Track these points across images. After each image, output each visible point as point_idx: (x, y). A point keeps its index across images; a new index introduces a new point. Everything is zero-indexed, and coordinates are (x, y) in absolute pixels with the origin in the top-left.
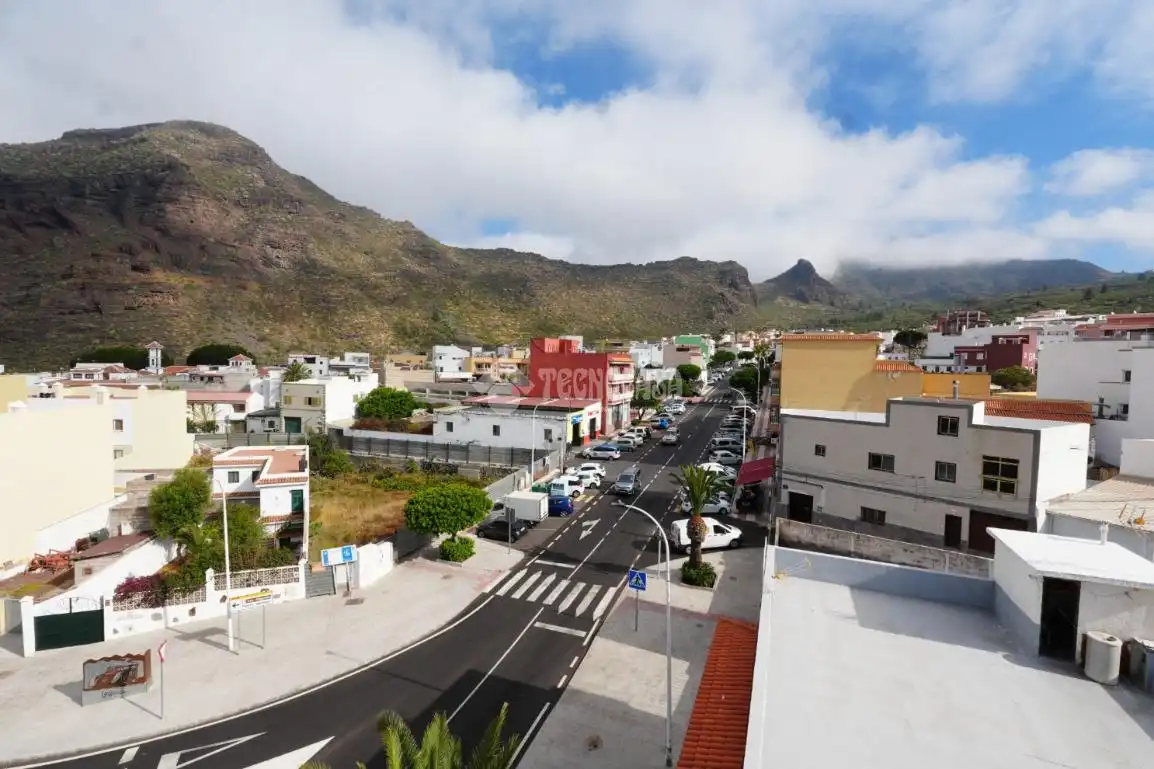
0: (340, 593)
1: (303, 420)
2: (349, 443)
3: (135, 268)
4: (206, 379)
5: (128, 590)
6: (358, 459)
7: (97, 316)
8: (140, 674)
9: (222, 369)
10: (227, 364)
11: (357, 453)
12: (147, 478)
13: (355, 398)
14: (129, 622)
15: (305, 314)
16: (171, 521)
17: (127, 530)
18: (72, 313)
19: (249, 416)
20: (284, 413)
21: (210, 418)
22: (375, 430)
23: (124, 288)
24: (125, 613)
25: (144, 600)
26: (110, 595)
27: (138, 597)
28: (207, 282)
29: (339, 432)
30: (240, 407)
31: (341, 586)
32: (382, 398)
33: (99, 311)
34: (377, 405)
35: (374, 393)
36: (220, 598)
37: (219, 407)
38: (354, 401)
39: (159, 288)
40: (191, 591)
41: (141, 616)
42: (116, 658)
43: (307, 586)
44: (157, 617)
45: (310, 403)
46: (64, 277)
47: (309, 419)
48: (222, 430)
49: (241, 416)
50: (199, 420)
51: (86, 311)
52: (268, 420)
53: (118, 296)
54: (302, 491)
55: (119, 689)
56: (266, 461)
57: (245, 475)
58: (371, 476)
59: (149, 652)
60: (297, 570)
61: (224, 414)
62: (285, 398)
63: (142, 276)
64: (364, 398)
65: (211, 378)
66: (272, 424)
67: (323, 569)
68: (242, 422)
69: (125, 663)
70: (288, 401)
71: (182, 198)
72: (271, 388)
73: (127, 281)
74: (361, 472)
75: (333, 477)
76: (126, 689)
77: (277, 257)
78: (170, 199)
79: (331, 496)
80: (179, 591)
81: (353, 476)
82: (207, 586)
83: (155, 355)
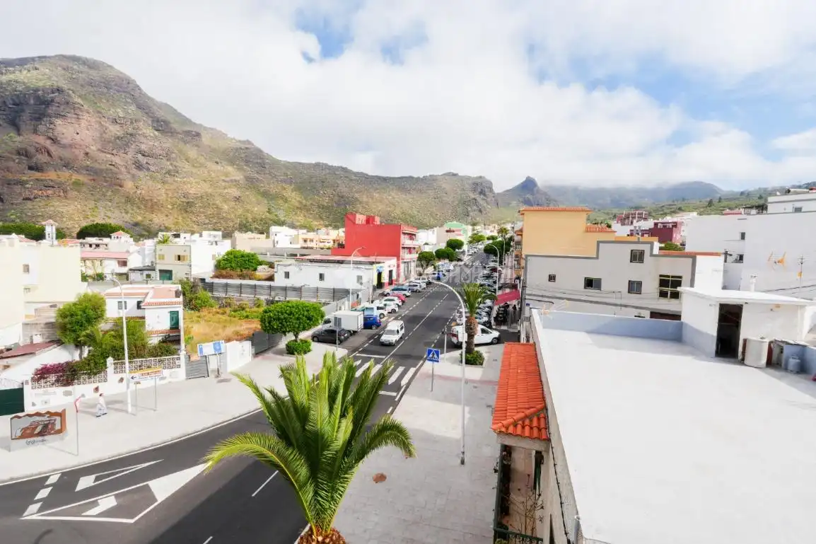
0: (212, 376)
1: (173, 272)
2: (210, 287)
3: (31, 168)
4: (94, 246)
5: (42, 374)
6: (218, 298)
8: (58, 427)
9: (106, 240)
10: (110, 237)
11: (216, 294)
12: (51, 306)
13: (214, 256)
14: (45, 398)
17: (38, 339)
19: (131, 270)
20: (158, 267)
21: (99, 271)
22: (230, 278)
23: (22, 183)
24: (41, 391)
25: (57, 381)
26: (29, 378)
27: (53, 378)
28: (91, 180)
29: (203, 280)
30: (124, 263)
31: (213, 371)
32: (235, 257)
34: (231, 262)
35: (228, 254)
36: (119, 378)
37: (106, 262)
38: (213, 260)
39: (51, 184)
40: (95, 374)
41: (54, 394)
42: (38, 414)
43: (187, 371)
44: (68, 394)
45: (179, 259)
47: (179, 272)
48: (109, 279)
49: (124, 270)
50: (90, 272)
52: (145, 273)
53: (18, 189)
54: (178, 312)
55: (40, 438)
56: (148, 293)
57: (132, 303)
58: (228, 310)
59: (64, 410)
60: (179, 359)
61: (110, 268)
62: (159, 255)
63: (37, 175)
64: (221, 257)
65: (98, 246)
66: (148, 276)
67: (199, 359)
68: (125, 274)
69: (46, 418)
70: (162, 257)
71: (69, 115)
72: (147, 252)
73: (25, 178)
74: (220, 307)
75: (199, 311)
76: (46, 438)
77: (147, 163)
78: (59, 116)
79: (198, 322)
80: (86, 374)
81: (214, 310)
82: (108, 370)
83: (50, 230)
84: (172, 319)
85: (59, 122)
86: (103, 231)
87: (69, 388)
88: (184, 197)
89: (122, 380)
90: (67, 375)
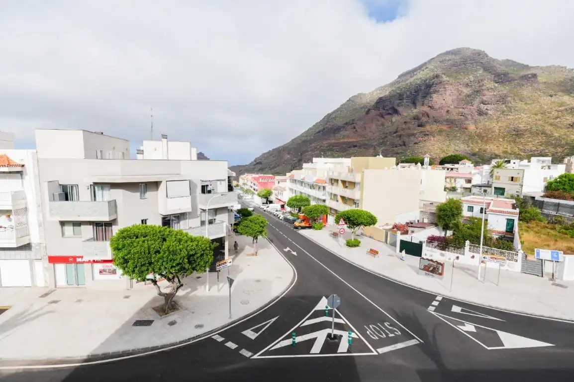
0: (546, 278)
1: (506, 190)
2: (541, 205)
3: (419, 126)
4: (450, 170)
5: (432, 240)
6: (547, 216)
7: (404, 147)
8: (440, 271)
9: (456, 166)
10: (458, 163)
11: (546, 211)
12: (431, 204)
13: (545, 179)
14: (432, 253)
15: (501, 140)
16: (444, 220)
17: (426, 221)
18: (396, 147)
19: (473, 186)
20: (494, 185)
21: (453, 185)
22: (563, 199)
23: (414, 135)
24: (430, 249)
25: (438, 246)
26: (425, 240)
27: (436, 243)
28: (448, 128)
29: (533, 198)
30: (469, 181)
31: (548, 274)
32: (569, 180)
33: (405, 145)
34: (564, 185)
35: (561, 177)
36: (472, 256)
37: (458, 180)
38: (544, 181)
39: (427, 133)
40: (458, 248)
41: (435, 252)
42: (432, 260)
43: (523, 266)
44: (442, 255)
45: (512, 180)
46: (395, 133)
47: (511, 189)
48: (459, 191)
49: (469, 186)
50: (448, 186)
51: (401, 146)
52: (483, 189)
53: (412, 138)
54: (514, 220)
55: (431, 274)
56: (490, 203)
57: (477, 209)
58: (558, 227)
59: (444, 263)
60: (517, 255)
61: (461, 184)
62: (496, 177)
63: (421, 129)
64: (552, 180)
65: (452, 169)
66: (485, 191)
67: (536, 260)
68: (469, 188)
69: (435, 264)
70: (498, 178)
71: (440, 90)
72: (484, 174)
73: (416, 132)
74: (548, 223)
75: (527, 222)
76: (434, 275)
77: (486, 109)
78: (435, 92)
79: (527, 231)
80: (452, 247)
81: (543, 224)
82: (465, 248)
83: (427, 160)
84: (508, 224)
85: (434, 96)
86: (454, 160)
87: (443, 252)
88: (515, 131)
89: (473, 257)
90: (443, 244)
